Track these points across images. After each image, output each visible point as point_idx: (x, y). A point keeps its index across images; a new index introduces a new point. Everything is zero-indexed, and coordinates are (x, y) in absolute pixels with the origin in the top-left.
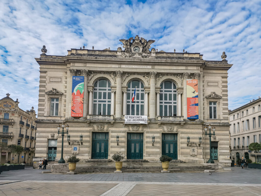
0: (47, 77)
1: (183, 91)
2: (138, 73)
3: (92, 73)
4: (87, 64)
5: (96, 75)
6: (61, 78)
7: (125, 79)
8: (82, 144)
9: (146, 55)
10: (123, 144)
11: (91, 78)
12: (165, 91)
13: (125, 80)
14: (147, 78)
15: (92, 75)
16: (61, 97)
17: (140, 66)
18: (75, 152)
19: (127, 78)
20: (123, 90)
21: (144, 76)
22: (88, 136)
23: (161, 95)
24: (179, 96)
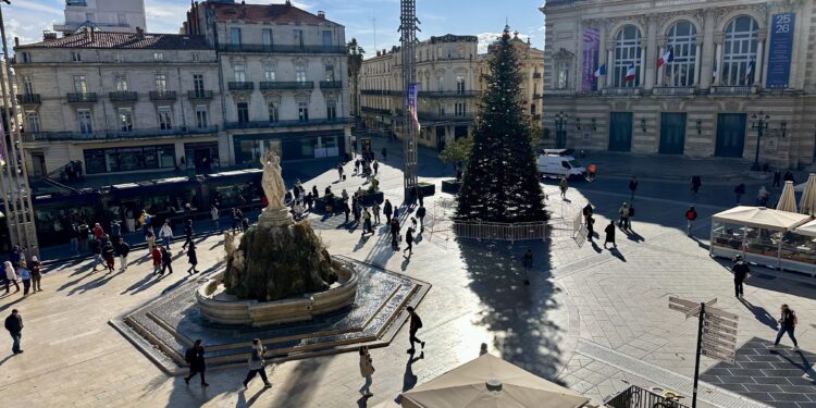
0: (554, 33)
1: (766, 36)
2: (684, 13)
3: (612, 21)
4: (604, 8)
5: (617, 23)
6: (571, 32)
7: (662, 24)
8: (595, 130)
10: (652, 131)
12: (736, 36)
13: (662, 26)
14: (700, 18)
15: (613, 24)
16: (572, 61)
18: (586, 140)
19: (666, 23)
20: (658, 44)
22: (604, 118)
23: (728, 44)
24: (760, 45)
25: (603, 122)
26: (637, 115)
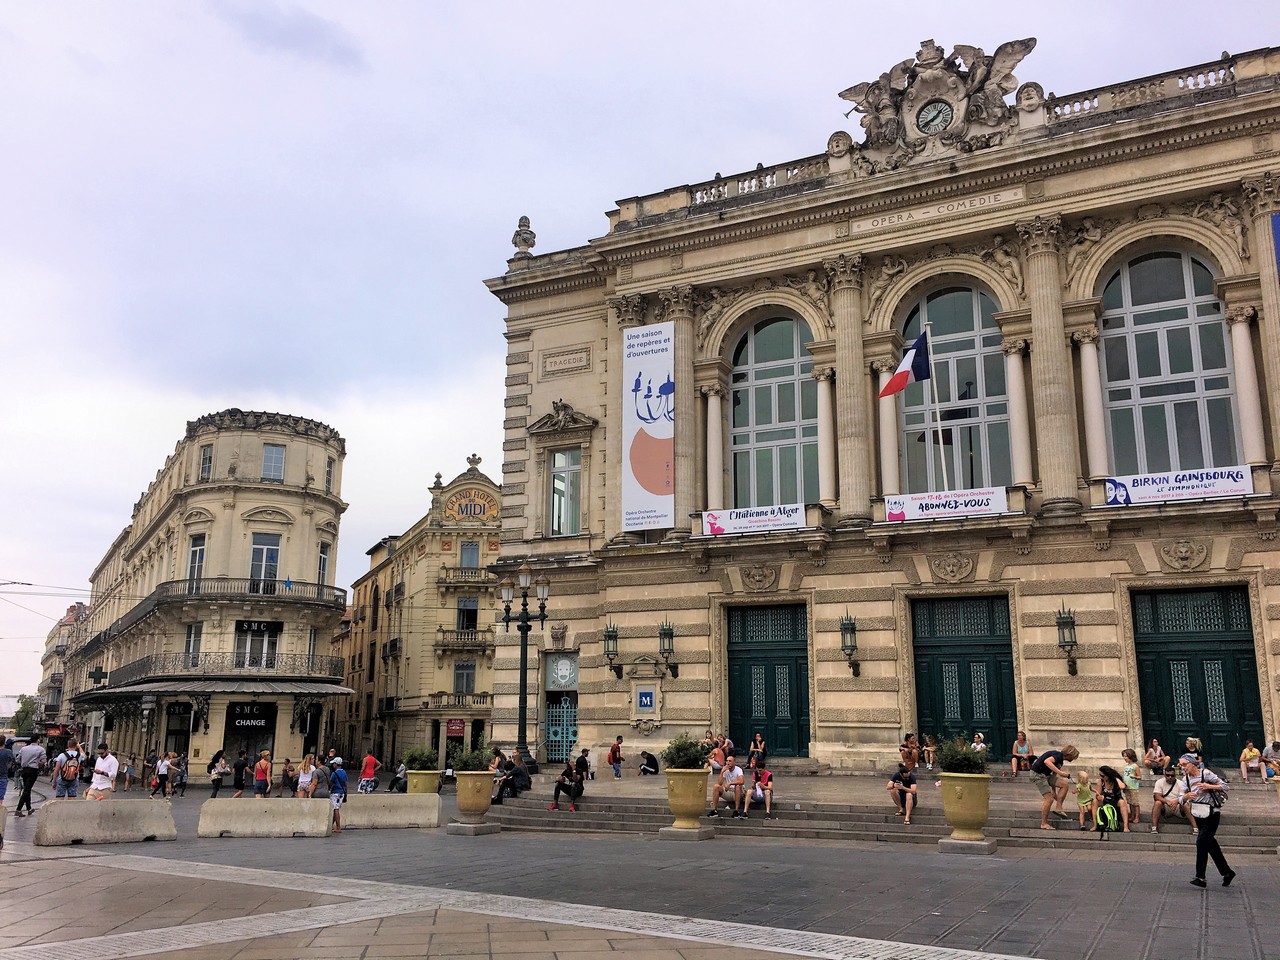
0: (533, 357)
1: (1260, 298)
2: (951, 246)
3: (713, 298)
4: (687, 256)
5: (731, 305)
6: (587, 350)
7: (878, 293)
8: (675, 675)
9: (987, 131)
10: (885, 670)
11: (713, 323)
12: (1139, 319)
13: (879, 299)
14: (1006, 260)
15: (716, 307)
16: (590, 442)
17: (955, 204)
18: (645, 717)
19: (891, 287)
20: (871, 359)
21: (989, 257)
22: (703, 631)
23: (1116, 347)
24: (1237, 336)
25: (700, 644)
26: (819, 613)
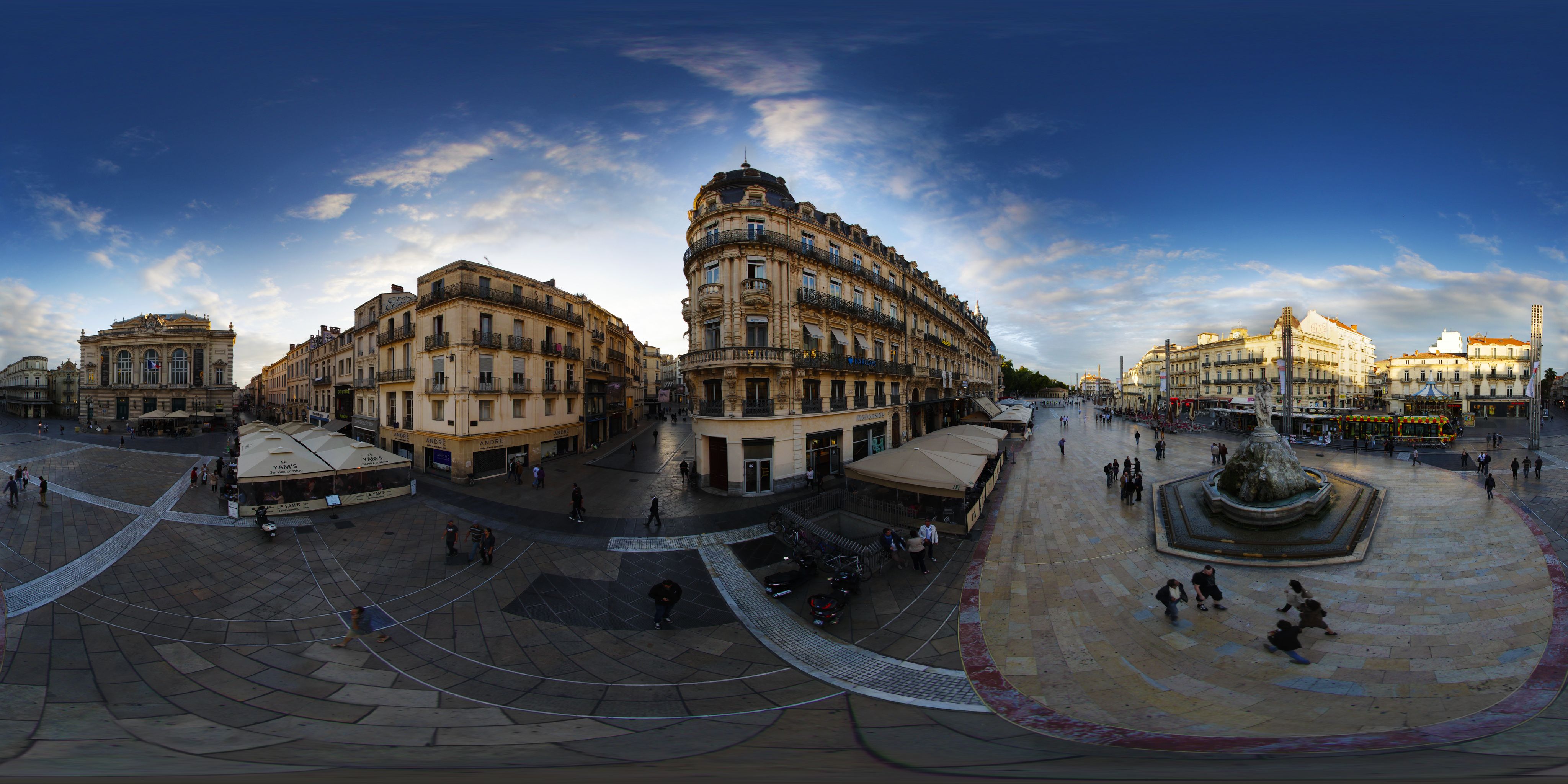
2: (153, 345)
4: (112, 341)
5: (119, 349)
7: (142, 350)
8: (108, 407)
9: (158, 329)
10: (139, 408)
14: (160, 348)
16: (95, 369)
17: (153, 339)
20: (140, 361)
21: (157, 347)
22: (113, 401)
23: (174, 363)
24: (189, 364)
25: (113, 403)
26: (130, 399)
